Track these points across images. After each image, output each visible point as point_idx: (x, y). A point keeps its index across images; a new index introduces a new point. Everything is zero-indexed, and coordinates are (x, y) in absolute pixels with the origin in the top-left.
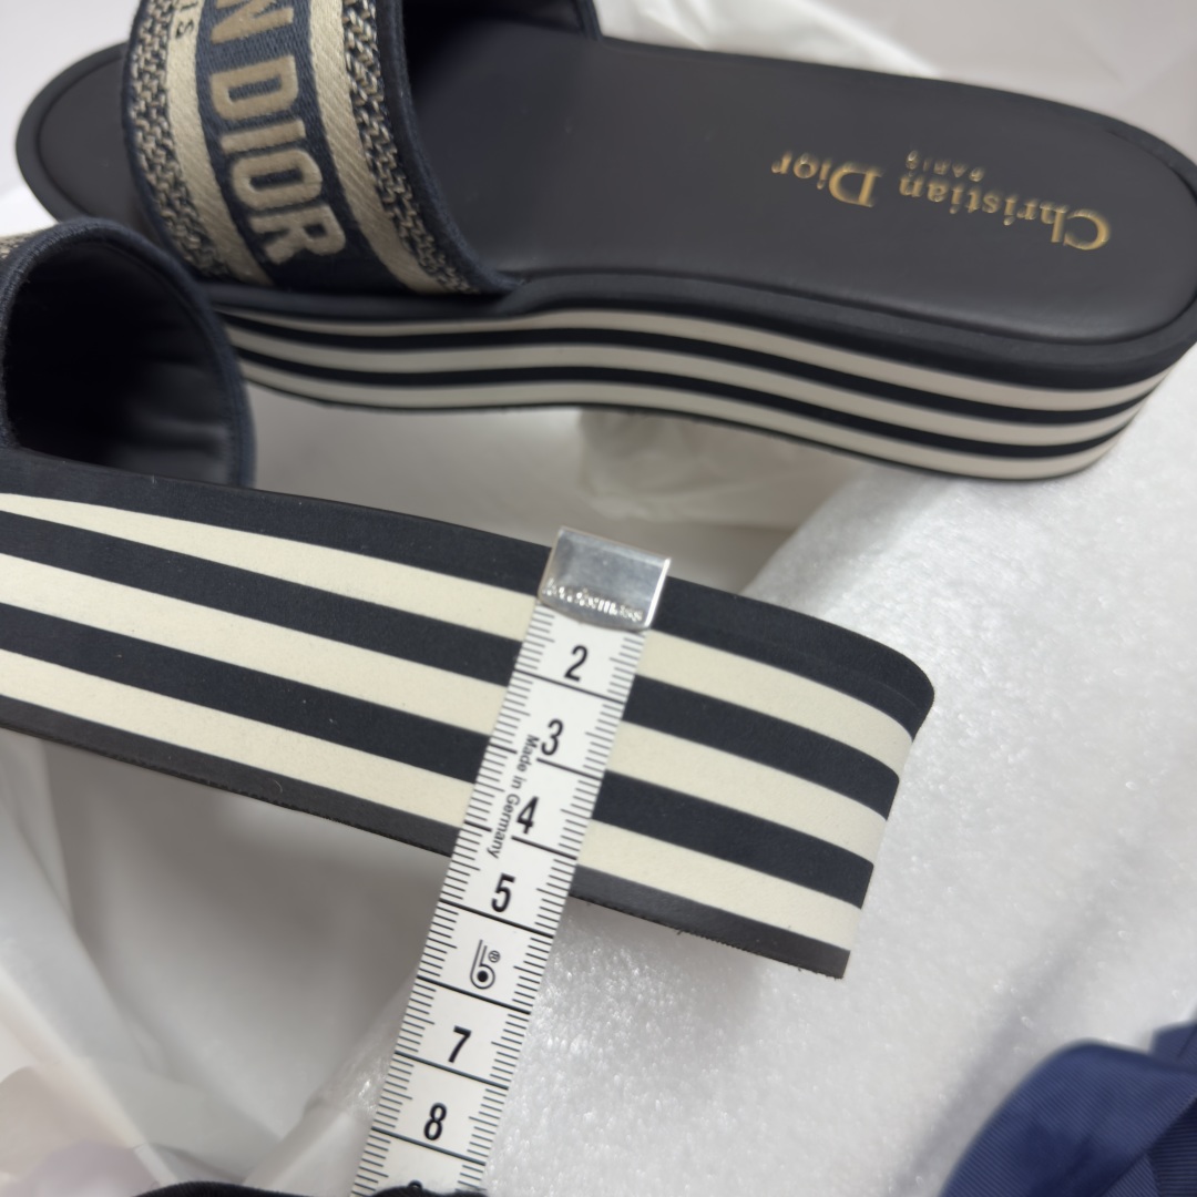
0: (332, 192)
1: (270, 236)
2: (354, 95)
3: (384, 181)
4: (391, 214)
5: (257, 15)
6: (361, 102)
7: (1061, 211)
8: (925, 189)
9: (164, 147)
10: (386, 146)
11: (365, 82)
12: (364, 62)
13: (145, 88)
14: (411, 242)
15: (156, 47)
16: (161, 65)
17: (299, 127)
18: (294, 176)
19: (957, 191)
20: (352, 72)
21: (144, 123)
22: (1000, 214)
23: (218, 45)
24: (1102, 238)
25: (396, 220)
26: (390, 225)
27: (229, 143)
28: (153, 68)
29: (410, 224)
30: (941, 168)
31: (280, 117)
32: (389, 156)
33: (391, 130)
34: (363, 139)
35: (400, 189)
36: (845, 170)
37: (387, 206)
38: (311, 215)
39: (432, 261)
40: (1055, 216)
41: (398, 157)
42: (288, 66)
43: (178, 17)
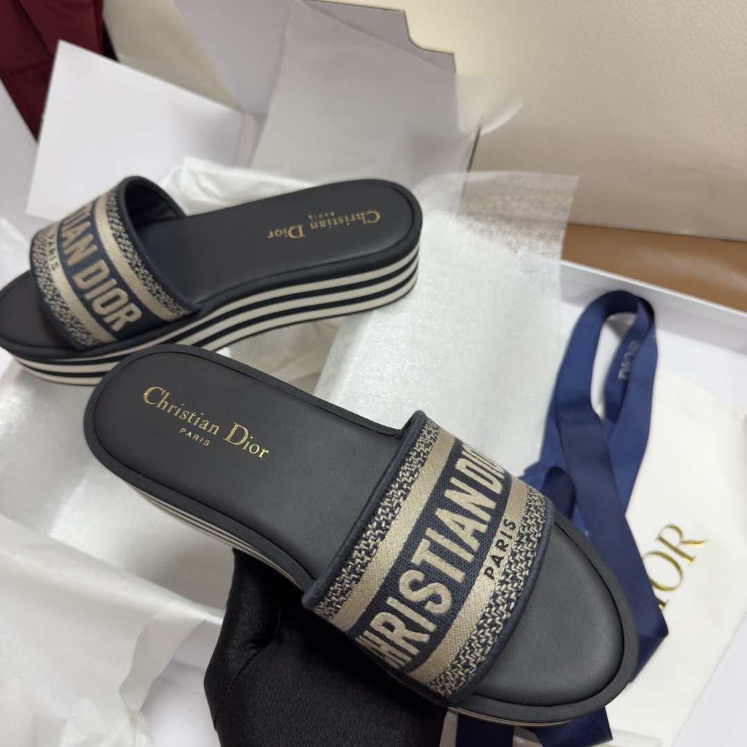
0: (133, 298)
1: (113, 322)
2: (130, 264)
3: (151, 287)
4: (156, 297)
5: (83, 252)
6: (133, 265)
7: (363, 214)
8: (319, 224)
9: (63, 307)
10: (148, 276)
11: (133, 258)
12: (130, 252)
13: (48, 290)
14: (165, 303)
15: (47, 276)
16: (52, 281)
17: (114, 281)
18: (117, 298)
19: (329, 221)
20: (127, 257)
21: (52, 302)
22: (345, 222)
23: (72, 266)
24: (378, 216)
25: (158, 298)
26: (157, 302)
27: (88, 296)
28: (49, 283)
30: (321, 216)
31: (105, 281)
32: (150, 279)
33: (148, 270)
35: (157, 288)
36: (292, 228)
37: (154, 295)
38: (127, 309)
39: (174, 307)
40: (361, 216)
41: (153, 278)
42: (102, 264)
43: (50, 263)
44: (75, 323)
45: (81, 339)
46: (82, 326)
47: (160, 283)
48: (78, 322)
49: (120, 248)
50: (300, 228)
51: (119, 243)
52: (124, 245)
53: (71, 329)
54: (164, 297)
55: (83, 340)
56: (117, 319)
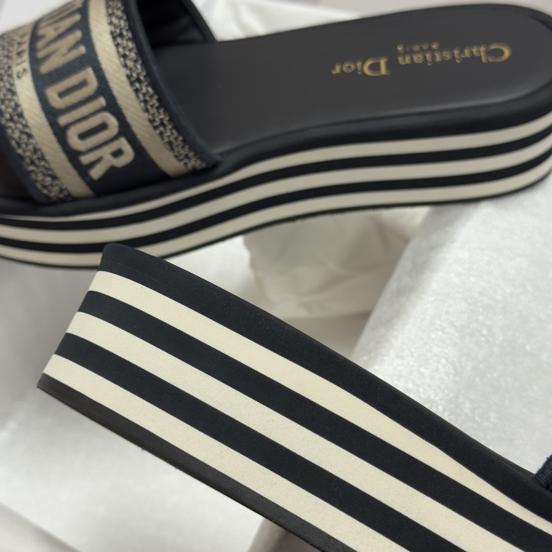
0: (125, 130)
1: (92, 165)
2: (129, 77)
3: (153, 115)
4: (158, 131)
5: (64, 55)
6: (133, 79)
7: (482, 49)
8: (412, 59)
9: (26, 133)
10: (151, 97)
11: (134, 69)
12: (131, 59)
17: (102, 101)
18: (103, 127)
19: (428, 56)
20: (126, 66)
22: (454, 58)
23: (46, 75)
24: (507, 53)
25: (161, 134)
26: (158, 138)
27: (63, 120)
28: (9, 97)
30: (416, 48)
31: (89, 99)
32: (154, 101)
33: (153, 88)
34: (138, 97)
35: (162, 116)
36: (369, 62)
37: (156, 128)
38: (114, 146)
39: (182, 151)
41: (159, 100)
42: (89, 74)
43: (16, 69)
44: (39, 159)
45: (42, 185)
46: (47, 165)
47: (167, 110)
48: (42, 158)
49: (118, 52)
50: (383, 63)
51: (117, 45)
52: (124, 48)
53: (32, 168)
54: (170, 133)
55: (45, 187)
56: (99, 160)
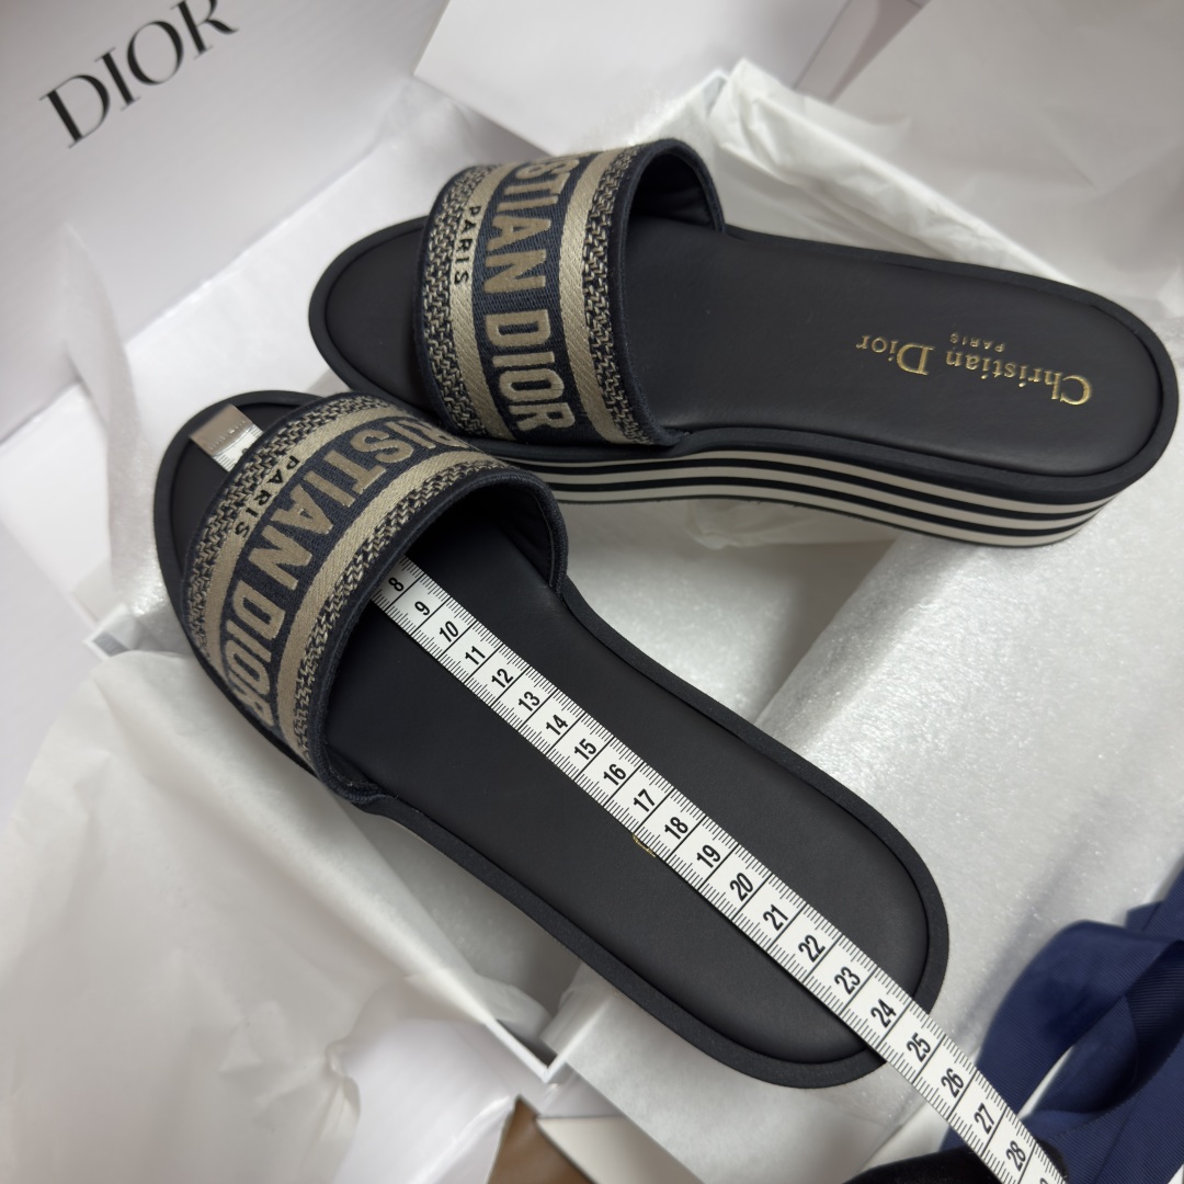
0: (571, 395)
1: (522, 417)
2: (592, 341)
3: (609, 393)
4: (611, 410)
5: (518, 278)
6: (596, 346)
9: (449, 358)
10: (613, 374)
11: (600, 334)
12: (600, 321)
13: (434, 318)
14: (621, 424)
15: (441, 289)
16: (446, 303)
17: (551, 357)
18: (546, 384)
20: (590, 326)
21: (434, 342)
23: (490, 294)
25: (613, 413)
26: (609, 415)
27: (498, 361)
28: (439, 304)
29: (623, 416)
31: (536, 349)
32: (614, 379)
34: (596, 368)
35: (620, 398)
37: (608, 406)
38: (553, 408)
39: (633, 433)
41: (621, 381)
42: (543, 317)
43: (456, 267)
44: (460, 392)
46: (468, 401)
47: (628, 393)
49: (586, 304)
51: (587, 295)
53: (449, 399)
